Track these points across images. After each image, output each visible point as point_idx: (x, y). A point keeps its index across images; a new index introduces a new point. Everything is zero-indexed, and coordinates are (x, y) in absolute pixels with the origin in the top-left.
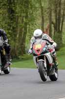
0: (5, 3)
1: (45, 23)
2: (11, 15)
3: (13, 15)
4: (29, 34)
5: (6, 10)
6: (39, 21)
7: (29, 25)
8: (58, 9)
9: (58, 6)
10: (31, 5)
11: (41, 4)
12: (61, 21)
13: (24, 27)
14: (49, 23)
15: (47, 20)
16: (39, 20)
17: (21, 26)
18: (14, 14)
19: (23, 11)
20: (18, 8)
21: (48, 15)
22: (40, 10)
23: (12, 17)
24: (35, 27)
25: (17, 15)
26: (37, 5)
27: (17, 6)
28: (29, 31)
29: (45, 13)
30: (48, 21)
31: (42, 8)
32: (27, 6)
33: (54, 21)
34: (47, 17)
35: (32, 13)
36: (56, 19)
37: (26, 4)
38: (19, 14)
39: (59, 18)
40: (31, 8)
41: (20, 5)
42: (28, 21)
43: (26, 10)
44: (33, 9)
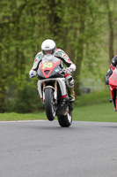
0: (44, 5)
1: (115, 41)
2: (55, 26)
3: (58, 27)
4: (87, 60)
5: (45, 18)
6: (105, 38)
7: (87, 44)
11: (108, 7)
13: (78, 47)
16: (105, 34)
17: (72, 45)
18: (60, 25)
19: (77, 18)
20: (67, 13)
22: (107, 16)
23: (56, 30)
24: (97, 47)
25: (65, 26)
26: (102, 9)
27: (66, 10)
28: (87, 54)
31: (110, 14)
32: (84, 11)
35: (93, 23)
37: (82, 7)
38: (69, 25)
40: (91, 13)
41: (71, 8)
42: (84, 37)
43: (82, 17)
44: (94, 14)
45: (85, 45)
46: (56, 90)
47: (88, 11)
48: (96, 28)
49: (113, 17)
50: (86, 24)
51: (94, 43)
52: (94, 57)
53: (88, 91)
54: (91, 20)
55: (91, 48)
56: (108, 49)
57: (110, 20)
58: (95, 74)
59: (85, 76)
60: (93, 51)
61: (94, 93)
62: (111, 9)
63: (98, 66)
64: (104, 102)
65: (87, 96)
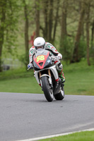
1: (30, 28)
4: (7, 44)
6: (21, 26)
7: (7, 31)
8: (49, 8)
9: (49, 4)
10: (10, 3)
11: (24, 2)
12: (53, 25)
14: (35, 29)
15: (32, 23)
16: (21, 23)
21: (34, 16)
22: (23, 9)
24: (15, 34)
26: (19, 3)
28: (7, 39)
29: (31, 14)
30: (35, 26)
31: (26, 7)
32: (5, 5)
33: (43, 25)
34: (33, 20)
35: (12, 14)
36: (46, 23)
37: (3, 1)
39: (51, 21)
40: (10, 6)
42: (5, 25)
43: (3, 9)
44: (13, 7)
45: (5, 32)
46: (50, 77)
47: (8, 4)
48: (15, 18)
49: (28, 9)
50: (6, 15)
51: (13, 30)
52: (12, 42)
53: (8, 68)
54: (10, 12)
55: (10, 34)
56: (24, 35)
57: (25, 12)
58: (13, 55)
59: (6, 57)
60: (11, 37)
61: (12, 69)
62: (27, 3)
63: (15, 49)
64: (21, 77)
65: (7, 72)
